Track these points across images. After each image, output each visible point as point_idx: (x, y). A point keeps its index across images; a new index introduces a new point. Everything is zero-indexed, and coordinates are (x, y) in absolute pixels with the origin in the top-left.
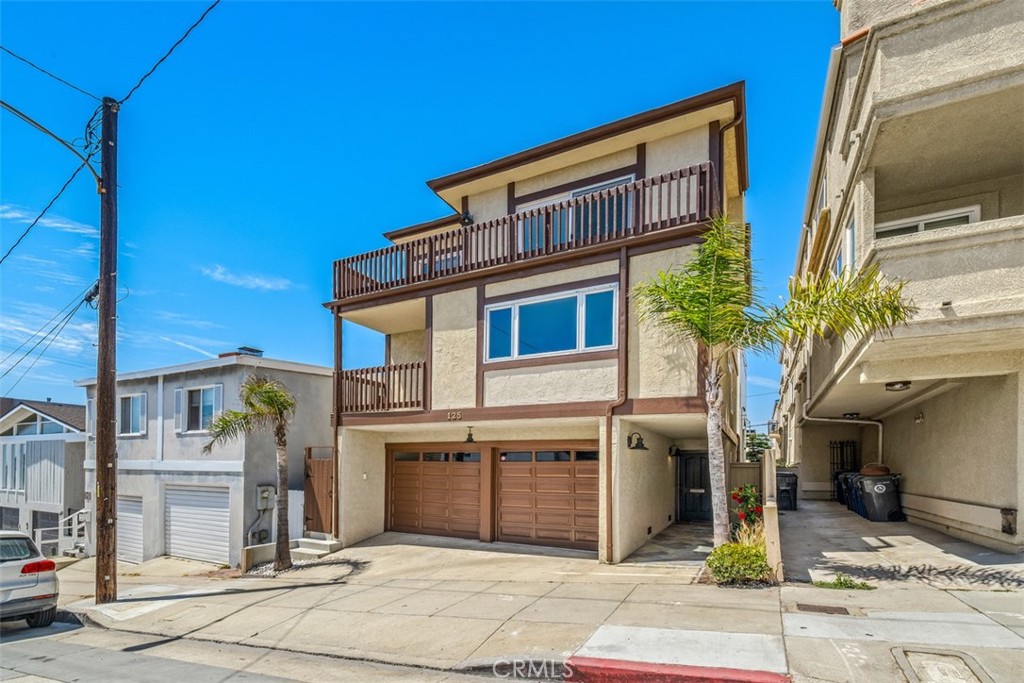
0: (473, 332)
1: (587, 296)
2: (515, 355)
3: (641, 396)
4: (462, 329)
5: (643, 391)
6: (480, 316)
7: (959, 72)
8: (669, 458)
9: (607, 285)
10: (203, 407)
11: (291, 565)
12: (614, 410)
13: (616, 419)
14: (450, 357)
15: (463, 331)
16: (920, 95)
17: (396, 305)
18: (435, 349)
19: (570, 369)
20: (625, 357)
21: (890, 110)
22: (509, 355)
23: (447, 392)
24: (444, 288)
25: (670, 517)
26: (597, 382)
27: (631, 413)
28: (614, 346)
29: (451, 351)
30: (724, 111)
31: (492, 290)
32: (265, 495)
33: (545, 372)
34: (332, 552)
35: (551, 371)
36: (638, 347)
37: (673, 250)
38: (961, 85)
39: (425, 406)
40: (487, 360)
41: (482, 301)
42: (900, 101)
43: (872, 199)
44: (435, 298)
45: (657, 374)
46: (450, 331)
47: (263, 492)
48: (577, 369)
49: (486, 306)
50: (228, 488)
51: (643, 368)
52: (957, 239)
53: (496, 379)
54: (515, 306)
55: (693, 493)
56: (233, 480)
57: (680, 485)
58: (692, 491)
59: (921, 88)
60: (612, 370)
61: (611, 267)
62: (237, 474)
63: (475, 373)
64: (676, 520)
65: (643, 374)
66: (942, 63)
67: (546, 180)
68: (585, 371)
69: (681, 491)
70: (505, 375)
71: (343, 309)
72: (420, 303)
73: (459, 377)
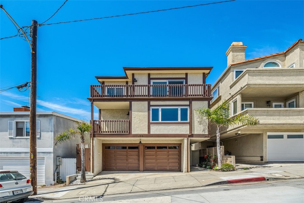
0: (147, 113)
1: (181, 109)
2: (160, 121)
3: (195, 133)
4: (143, 112)
5: (196, 132)
6: (149, 110)
7: (260, 82)
9: (186, 107)
10: (26, 128)
11: (86, 181)
12: (189, 136)
13: (189, 138)
14: (138, 119)
15: (143, 113)
16: (254, 84)
17: (117, 102)
18: (133, 117)
19: (177, 126)
20: (191, 124)
21: (249, 85)
22: (158, 121)
23: (138, 129)
24: (137, 100)
26: (184, 129)
27: (193, 137)
28: (188, 121)
29: (139, 118)
30: (207, 71)
31: (152, 103)
32: (60, 160)
33: (169, 126)
34: (94, 177)
35: (171, 126)
36: (194, 122)
37: (202, 102)
38: (260, 84)
39: (130, 133)
40: (151, 121)
41: (149, 106)
42: (251, 84)
43: (241, 99)
44: (132, 102)
45: (199, 129)
46: (138, 112)
47: (59, 159)
48: (178, 126)
49: (151, 107)
50: (44, 158)
51: (195, 127)
52: (260, 110)
53: (154, 127)
54: (160, 108)
56: (47, 155)
59: (254, 83)
60: (188, 127)
61: (187, 103)
62: (50, 153)
63: (147, 125)
65: (195, 128)
66: (257, 80)
67: (160, 75)
68: (181, 127)
70: (157, 126)
71: (94, 101)
72: (128, 103)
73: (142, 125)
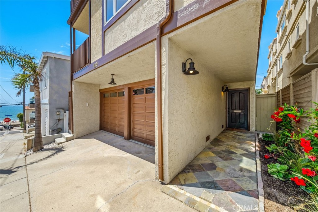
0: (101, 9)
2: (115, 13)
8: (222, 93)
11: (43, 148)
12: (163, 29)
13: (165, 39)
14: (95, 30)
18: (92, 28)
22: (113, 15)
23: (95, 52)
25: (223, 126)
32: (58, 113)
34: (67, 141)
40: (105, 24)
46: (95, 14)
55: (236, 113)
57: (228, 108)
58: (235, 111)
64: (226, 127)
69: (229, 111)
71: (73, 23)
73: (98, 41)
